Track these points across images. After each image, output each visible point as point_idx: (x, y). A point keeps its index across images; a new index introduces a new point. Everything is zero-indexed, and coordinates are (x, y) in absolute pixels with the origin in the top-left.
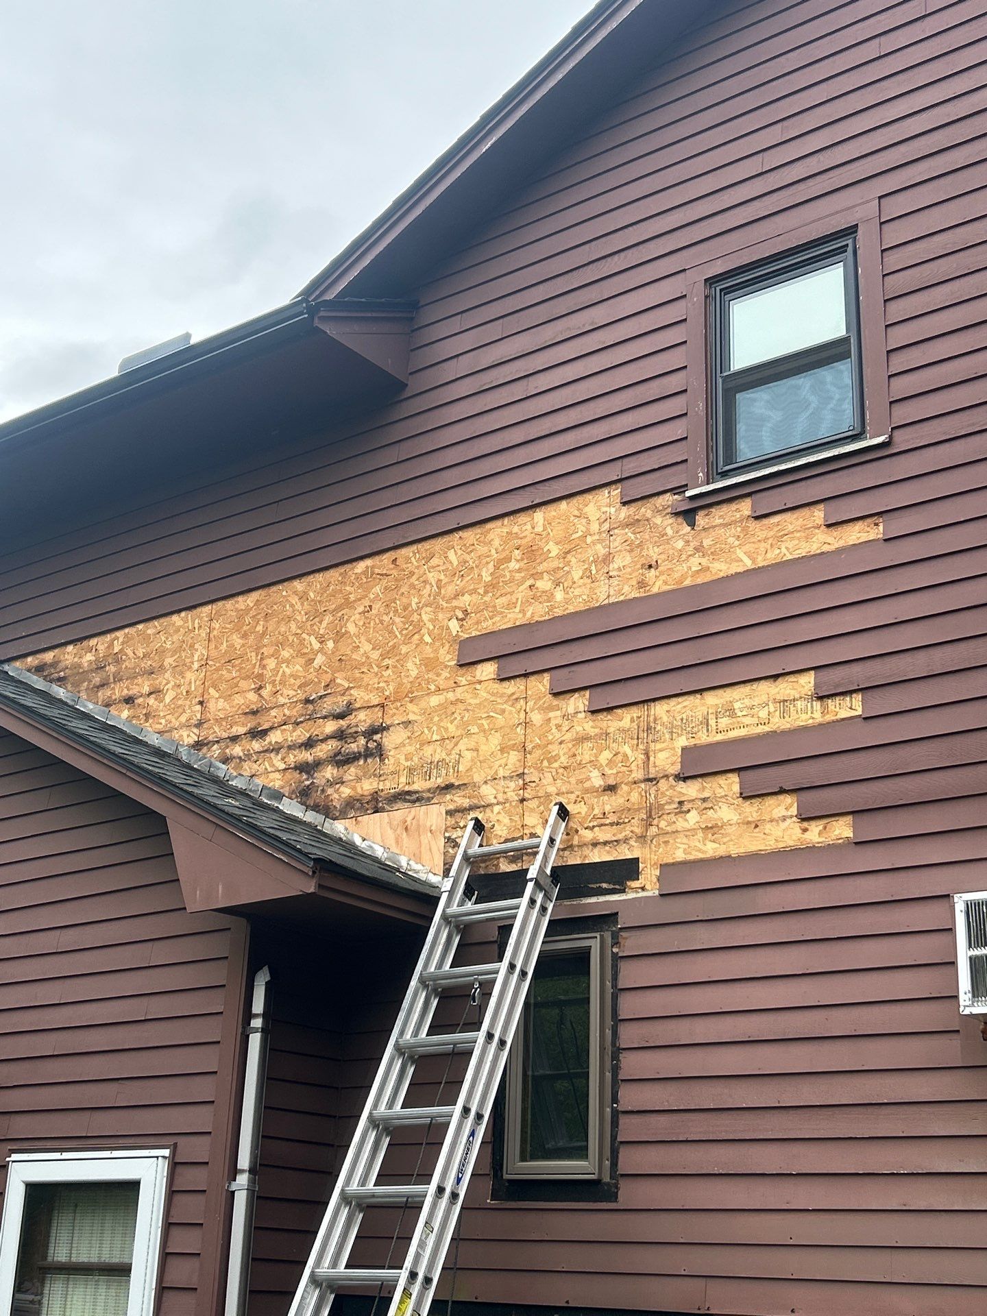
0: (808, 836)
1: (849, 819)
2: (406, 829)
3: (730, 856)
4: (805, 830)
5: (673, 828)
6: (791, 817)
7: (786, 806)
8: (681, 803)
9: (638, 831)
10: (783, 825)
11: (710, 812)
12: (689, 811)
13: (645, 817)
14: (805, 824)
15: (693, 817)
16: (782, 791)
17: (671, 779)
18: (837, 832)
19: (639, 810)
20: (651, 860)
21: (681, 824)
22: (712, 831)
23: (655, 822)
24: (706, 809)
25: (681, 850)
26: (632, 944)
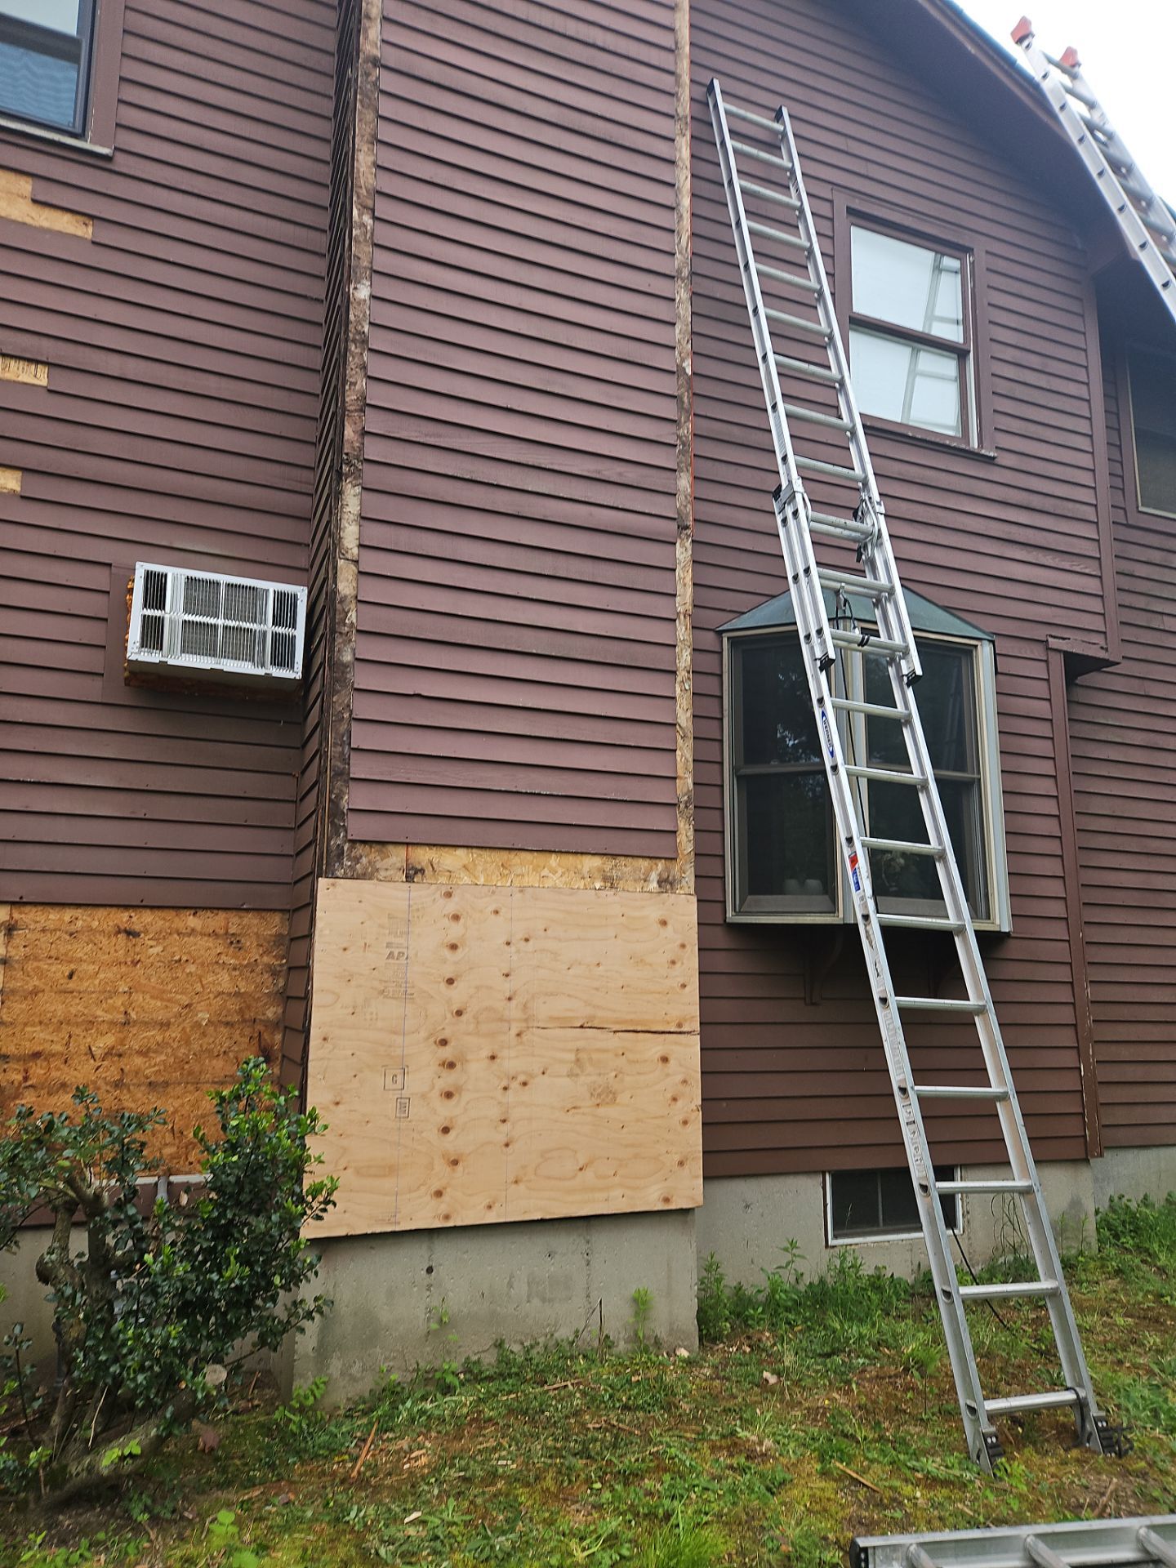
1: (19, 474)
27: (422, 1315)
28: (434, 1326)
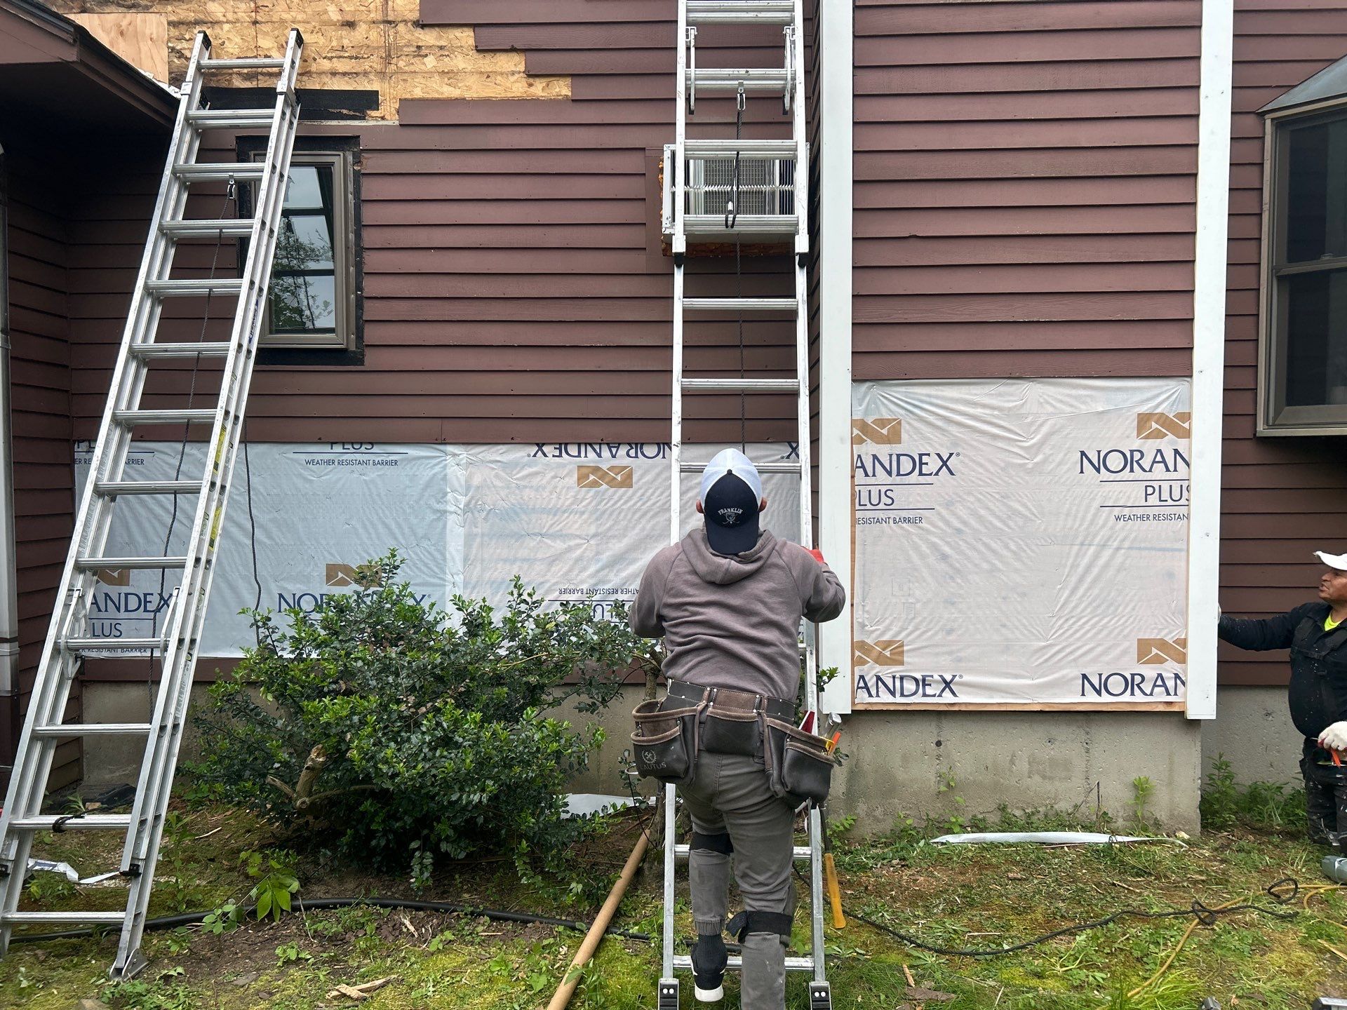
0: (532, 90)
1: (569, 80)
2: (122, 33)
3: (464, 99)
4: (530, 85)
5: (412, 68)
6: (519, 72)
7: (515, 63)
8: (419, 47)
9: (378, 67)
10: (512, 79)
11: (446, 59)
12: (426, 56)
13: (384, 55)
14: (531, 80)
15: (430, 62)
16: (513, 50)
17: (409, 24)
18: (557, 90)
19: (378, 48)
20: (391, 94)
21: (418, 65)
22: (449, 76)
23: (394, 61)
24: (442, 55)
25: (419, 89)
26: (372, 163)
27: (933, 778)
28: (943, 788)
